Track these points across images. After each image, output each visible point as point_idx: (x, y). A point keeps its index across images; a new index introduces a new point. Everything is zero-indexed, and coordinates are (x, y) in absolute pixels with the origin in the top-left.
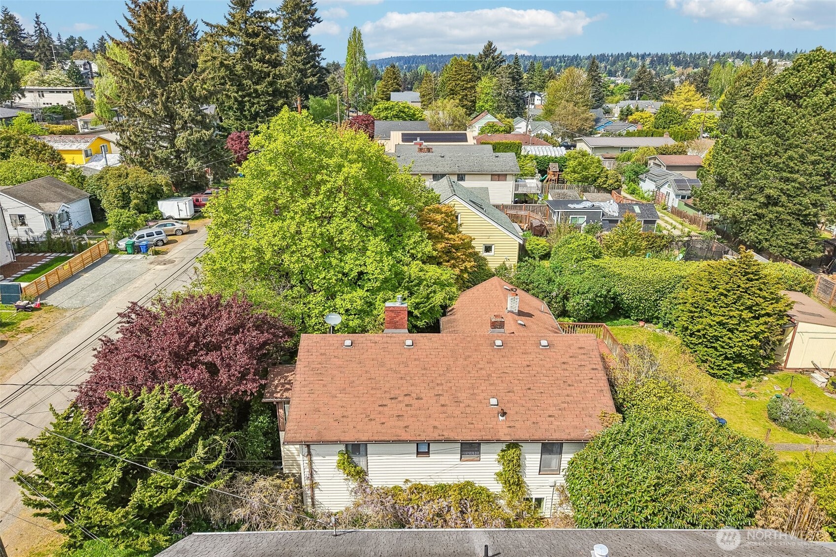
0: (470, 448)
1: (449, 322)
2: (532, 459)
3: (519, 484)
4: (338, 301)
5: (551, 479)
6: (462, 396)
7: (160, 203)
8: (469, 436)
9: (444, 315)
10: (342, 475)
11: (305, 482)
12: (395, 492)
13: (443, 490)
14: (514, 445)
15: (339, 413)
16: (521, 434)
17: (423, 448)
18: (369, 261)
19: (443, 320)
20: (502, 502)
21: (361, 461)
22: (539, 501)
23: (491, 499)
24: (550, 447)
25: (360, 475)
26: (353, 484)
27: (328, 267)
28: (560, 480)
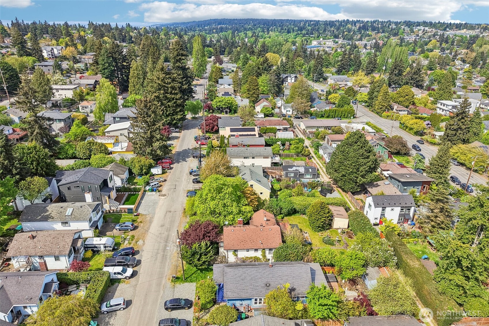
0: (256, 250)
1: (251, 222)
2: (267, 252)
3: (265, 256)
4: (227, 218)
5: (271, 255)
6: (255, 241)
7: (151, 169)
8: (256, 248)
9: (250, 219)
10: (233, 255)
11: (226, 257)
12: (243, 258)
13: (251, 258)
14: (264, 249)
15: (233, 244)
16: (265, 247)
17: (248, 250)
18: (233, 209)
19: (250, 221)
20: (262, 260)
21: (237, 253)
22: (269, 259)
23: (260, 259)
24: (270, 249)
25: (236, 255)
26: (235, 257)
27: (225, 211)
28: (272, 255)
